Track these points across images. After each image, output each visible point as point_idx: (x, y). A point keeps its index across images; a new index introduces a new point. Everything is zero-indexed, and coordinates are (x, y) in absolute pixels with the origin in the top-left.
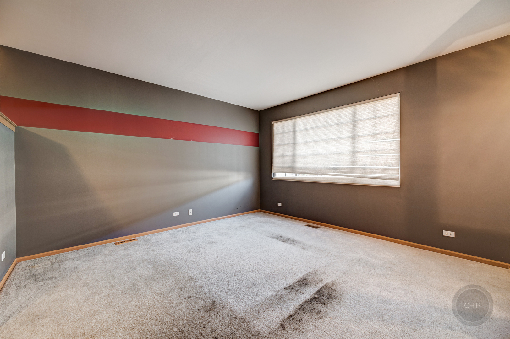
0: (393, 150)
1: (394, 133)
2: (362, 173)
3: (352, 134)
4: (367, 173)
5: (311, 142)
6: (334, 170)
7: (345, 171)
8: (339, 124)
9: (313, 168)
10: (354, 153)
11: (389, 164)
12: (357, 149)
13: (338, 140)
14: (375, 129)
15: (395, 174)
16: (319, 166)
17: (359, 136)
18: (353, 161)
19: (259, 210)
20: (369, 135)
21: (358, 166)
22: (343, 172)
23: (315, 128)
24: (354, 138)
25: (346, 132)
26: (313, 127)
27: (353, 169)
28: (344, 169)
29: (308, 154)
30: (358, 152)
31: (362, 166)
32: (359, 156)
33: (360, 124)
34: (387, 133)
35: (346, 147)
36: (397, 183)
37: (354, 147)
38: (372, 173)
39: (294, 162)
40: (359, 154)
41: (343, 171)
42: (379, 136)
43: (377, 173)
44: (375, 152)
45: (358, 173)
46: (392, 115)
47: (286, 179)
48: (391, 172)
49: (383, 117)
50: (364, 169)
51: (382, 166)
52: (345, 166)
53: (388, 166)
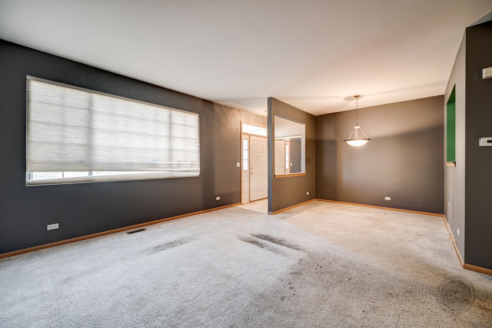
0: (196, 151)
1: (196, 139)
2: (177, 168)
3: (169, 134)
5: (122, 132)
6: (153, 166)
7: (164, 166)
8: (156, 121)
9: (127, 164)
10: (170, 150)
11: (194, 161)
12: (173, 148)
13: (156, 136)
14: (186, 134)
15: (196, 167)
16: (135, 161)
17: (174, 137)
18: (170, 158)
20: (181, 138)
21: (174, 162)
22: (163, 168)
23: (127, 116)
24: (170, 137)
25: (163, 131)
26: (125, 114)
27: (171, 164)
28: (161, 164)
29: (118, 146)
30: (174, 150)
31: (178, 162)
32: (175, 153)
33: (174, 127)
34: (192, 139)
35: (163, 144)
36: (197, 174)
37: (170, 146)
38: (185, 167)
39: (90, 155)
40: (175, 152)
41: (162, 166)
42: (188, 140)
44: (185, 151)
45: (175, 168)
46: (195, 127)
47: (78, 179)
48: (195, 166)
49: (190, 126)
50: (179, 165)
51: (191, 162)
52: (164, 162)
53: (193, 162)
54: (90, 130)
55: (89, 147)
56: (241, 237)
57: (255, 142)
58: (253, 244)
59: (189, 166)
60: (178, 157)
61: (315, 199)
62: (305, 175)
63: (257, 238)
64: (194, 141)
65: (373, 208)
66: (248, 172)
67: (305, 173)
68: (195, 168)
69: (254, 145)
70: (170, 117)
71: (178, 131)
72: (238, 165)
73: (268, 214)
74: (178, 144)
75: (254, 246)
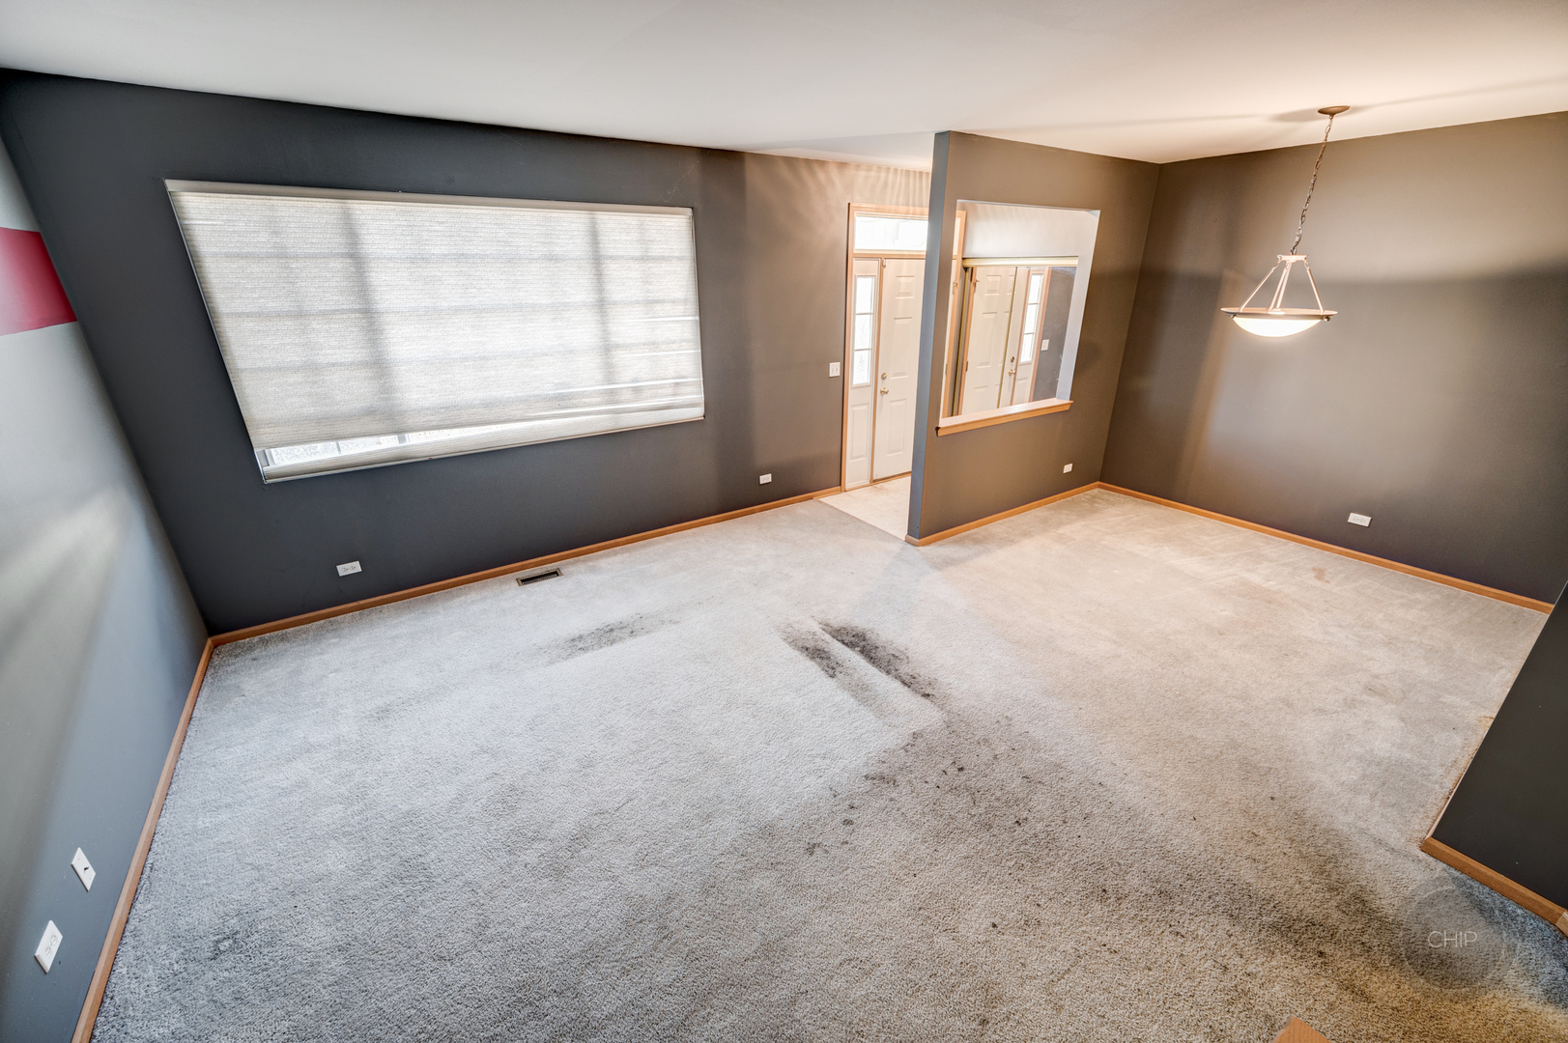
0: (687, 341)
1: (685, 301)
2: (636, 401)
3: (597, 296)
4: (647, 398)
5: (457, 310)
6: (561, 401)
7: (594, 400)
8: (552, 258)
9: (487, 405)
10: (607, 349)
11: (684, 373)
12: (614, 339)
13: (558, 310)
14: (650, 287)
15: (693, 393)
16: (508, 393)
17: (615, 303)
18: (610, 372)
20: (637, 302)
21: (623, 383)
22: (590, 405)
23: (462, 258)
24: (601, 306)
25: (578, 288)
26: (454, 251)
27: (612, 392)
28: (583, 395)
29: (455, 356)
30: (618, 346)
31: (633, 382)
32: (621, 357)
33: (612, 269)
34: (673, 302)
35: (583, 332)
36: (697, 413)
37: (605, 335)
38: (655, 397)
39: (387, 390)
40: (621, 352)
41: (587, 400)
42: (658, 307)
44: (654, 345)
45: (626, 403)
46: (680, 258)
48: (689, 389)
49: (663, 259)
50: (637, 390)
51: (673, 378)
52: (592, 386)
53: (681, 378)
54: (368, 316)
55: (379, 366)
56: (789, 630)
57: (903, 280)
58: (813, 658)
59: (670, 391)
60: (633, 367)
61: (1098, 483)
62: (1067, 408)
63: (833, 637)
64: (681, 308)
65: (1292, 544)
66: (871, 390)
67: (1068, 401)
68: (688, 394)
69: (899, 295)
70: (594, 236)
71: (624, 280)
72: (835, 369)
73: (907, 541)
74: (628, 326)
75: (812, 668)
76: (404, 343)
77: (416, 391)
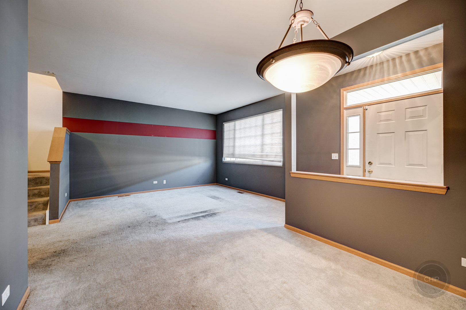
0: (279, 143)
2: (266, 158)
3: (262, 133)
5: (243, 137)
6: (254, 156)
7: (258, 156)
8: (256, 126)
10: (263, 145)
11: (277, 152)
12: (264, 143)
13: (255, 136)
14: (272, 130)
15: (280, 158)
16: (246, 153)
17: (265, 134)
18: (262, 150)
19: (216, 183)
20: (269, 134)
21: (264, 153)
23: (245, 128)
24: (263, 135)
25: (259, 131)
27: (262, 155)
29: (241, 145)
30: (265, 144)
31: (266, 153)
32: (265, 147)
33: (265, 127)
34: (277, 133)
35: (259, 141)
36: (280, 164)
37: (263, 141)
39: (234, 150)
41: (257, 156)
42: (274, 135)
43: (272, 158)
44: (272, 144)
45: (264, 158)
47: (230, 162)
48: (278, 157)
49: (276, 123)
50: (267, 155)
51: (275, 153)
52: (258, 153)
54: (234, 139)
55: (234, 146)
57: (383, 113)
59: (274, 157)
60: (267, 150)
62: (443, 192)
64: (279, 134)
66: (360, 169)
69: (381, 121)
70: (263, 120)
71: (268, 130)
72: (335, 156)
74: (268, 140)
76: (237, 143)
77: (237, 151)
